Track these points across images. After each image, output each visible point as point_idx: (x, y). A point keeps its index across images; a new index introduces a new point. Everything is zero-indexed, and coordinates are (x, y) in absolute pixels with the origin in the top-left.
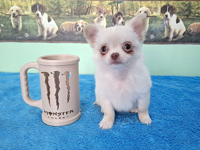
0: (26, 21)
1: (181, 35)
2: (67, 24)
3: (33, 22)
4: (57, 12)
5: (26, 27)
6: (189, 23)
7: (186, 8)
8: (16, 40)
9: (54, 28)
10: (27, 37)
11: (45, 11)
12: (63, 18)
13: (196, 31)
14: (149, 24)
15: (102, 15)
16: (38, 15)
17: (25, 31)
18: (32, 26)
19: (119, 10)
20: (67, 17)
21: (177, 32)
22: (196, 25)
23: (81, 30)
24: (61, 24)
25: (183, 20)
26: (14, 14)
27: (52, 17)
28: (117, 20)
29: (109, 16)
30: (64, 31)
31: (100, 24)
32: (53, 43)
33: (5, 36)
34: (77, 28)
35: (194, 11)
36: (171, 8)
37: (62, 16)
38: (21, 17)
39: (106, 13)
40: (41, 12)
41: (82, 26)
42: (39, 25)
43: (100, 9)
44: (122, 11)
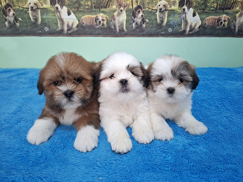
0: (45, 14)
1: (196, 28)
2: (87, 18)
3: (53, 16)
4: (76, 5)
5: (45, 20)
6: (204, 17)
7: (202, 2)
8: (35, 34)
9: (74, 22)
10: (47, 31)
11: (64, 4)
12: (83, 11)
13: (210, 25)
14: (167, 17)
15: (122, 8)
16: (57, 8)
17: (44, 24)
18: (51, 20)
19: (138, 3)
20: (87, 10)
21: (193, 25)
22: (211, 19)
23: (101, 24)
24: (81, 17)
25: (199, 14)
26: (32, 8)
27: (72, 10)
28: (136, 14)
29: (129, 10)
30: (84, 25)
31: (120, 17)
32: (74, 36)
33: (24, 30)
34: (97, 22)
35: (209, 5)
36: (188, 2)
37: (81, 9)
38: (39, 10)
39: (126, 6)
40: (60, 5)
41: (103, 20)
42: (59, 18)
43: (120, 2)
44: (142, 5)
